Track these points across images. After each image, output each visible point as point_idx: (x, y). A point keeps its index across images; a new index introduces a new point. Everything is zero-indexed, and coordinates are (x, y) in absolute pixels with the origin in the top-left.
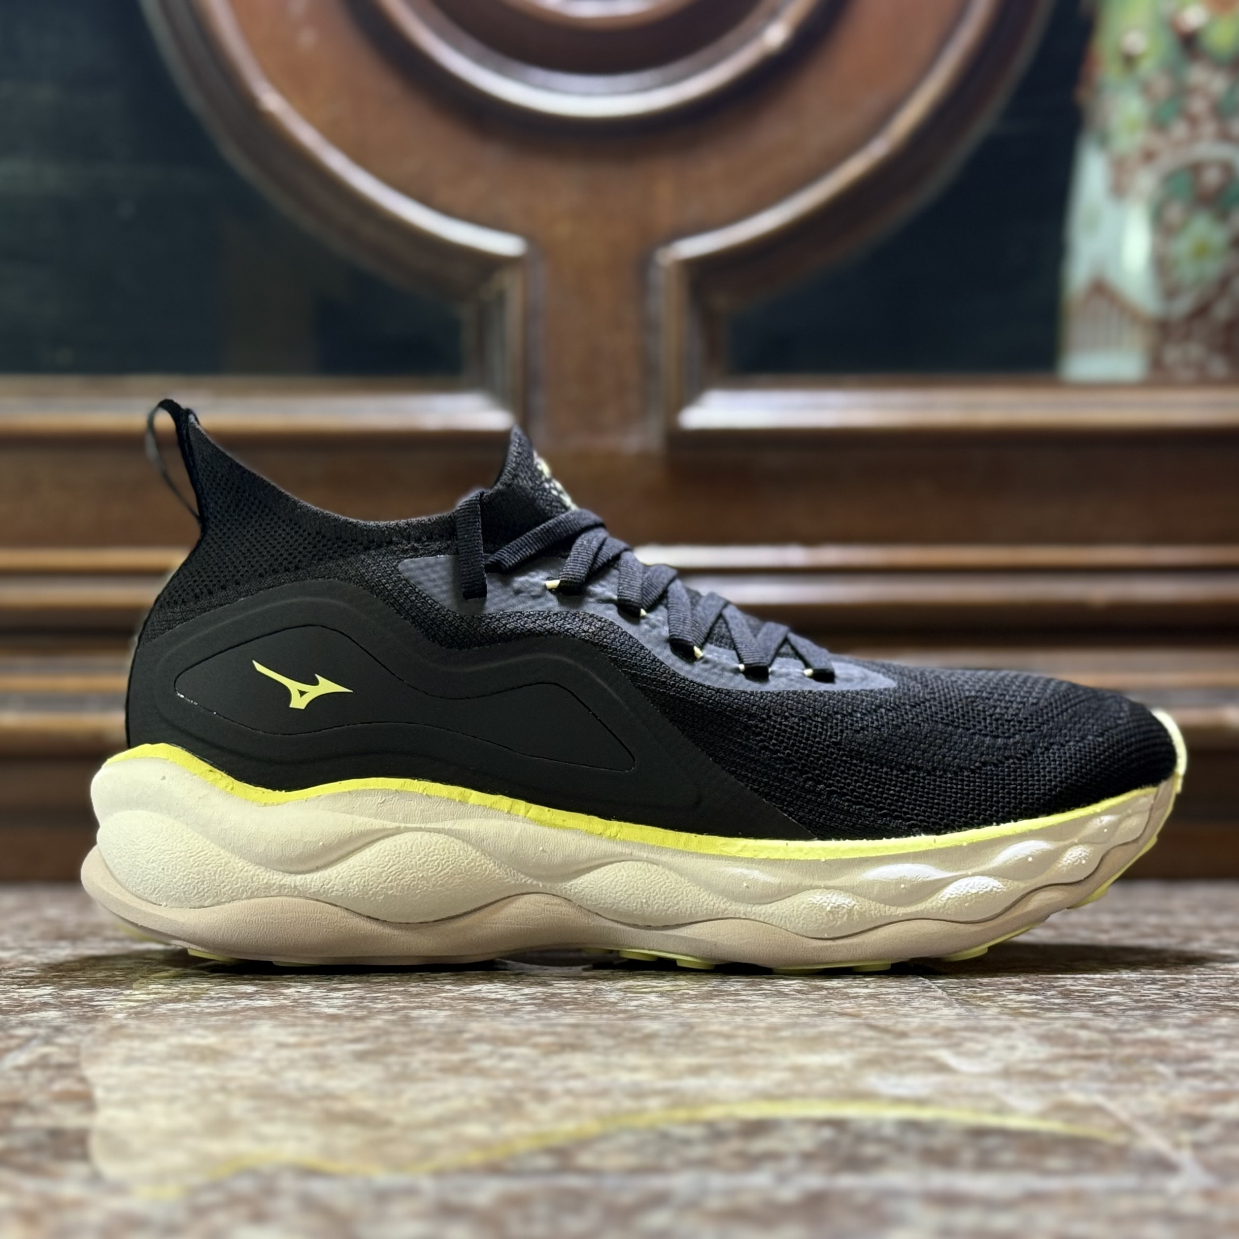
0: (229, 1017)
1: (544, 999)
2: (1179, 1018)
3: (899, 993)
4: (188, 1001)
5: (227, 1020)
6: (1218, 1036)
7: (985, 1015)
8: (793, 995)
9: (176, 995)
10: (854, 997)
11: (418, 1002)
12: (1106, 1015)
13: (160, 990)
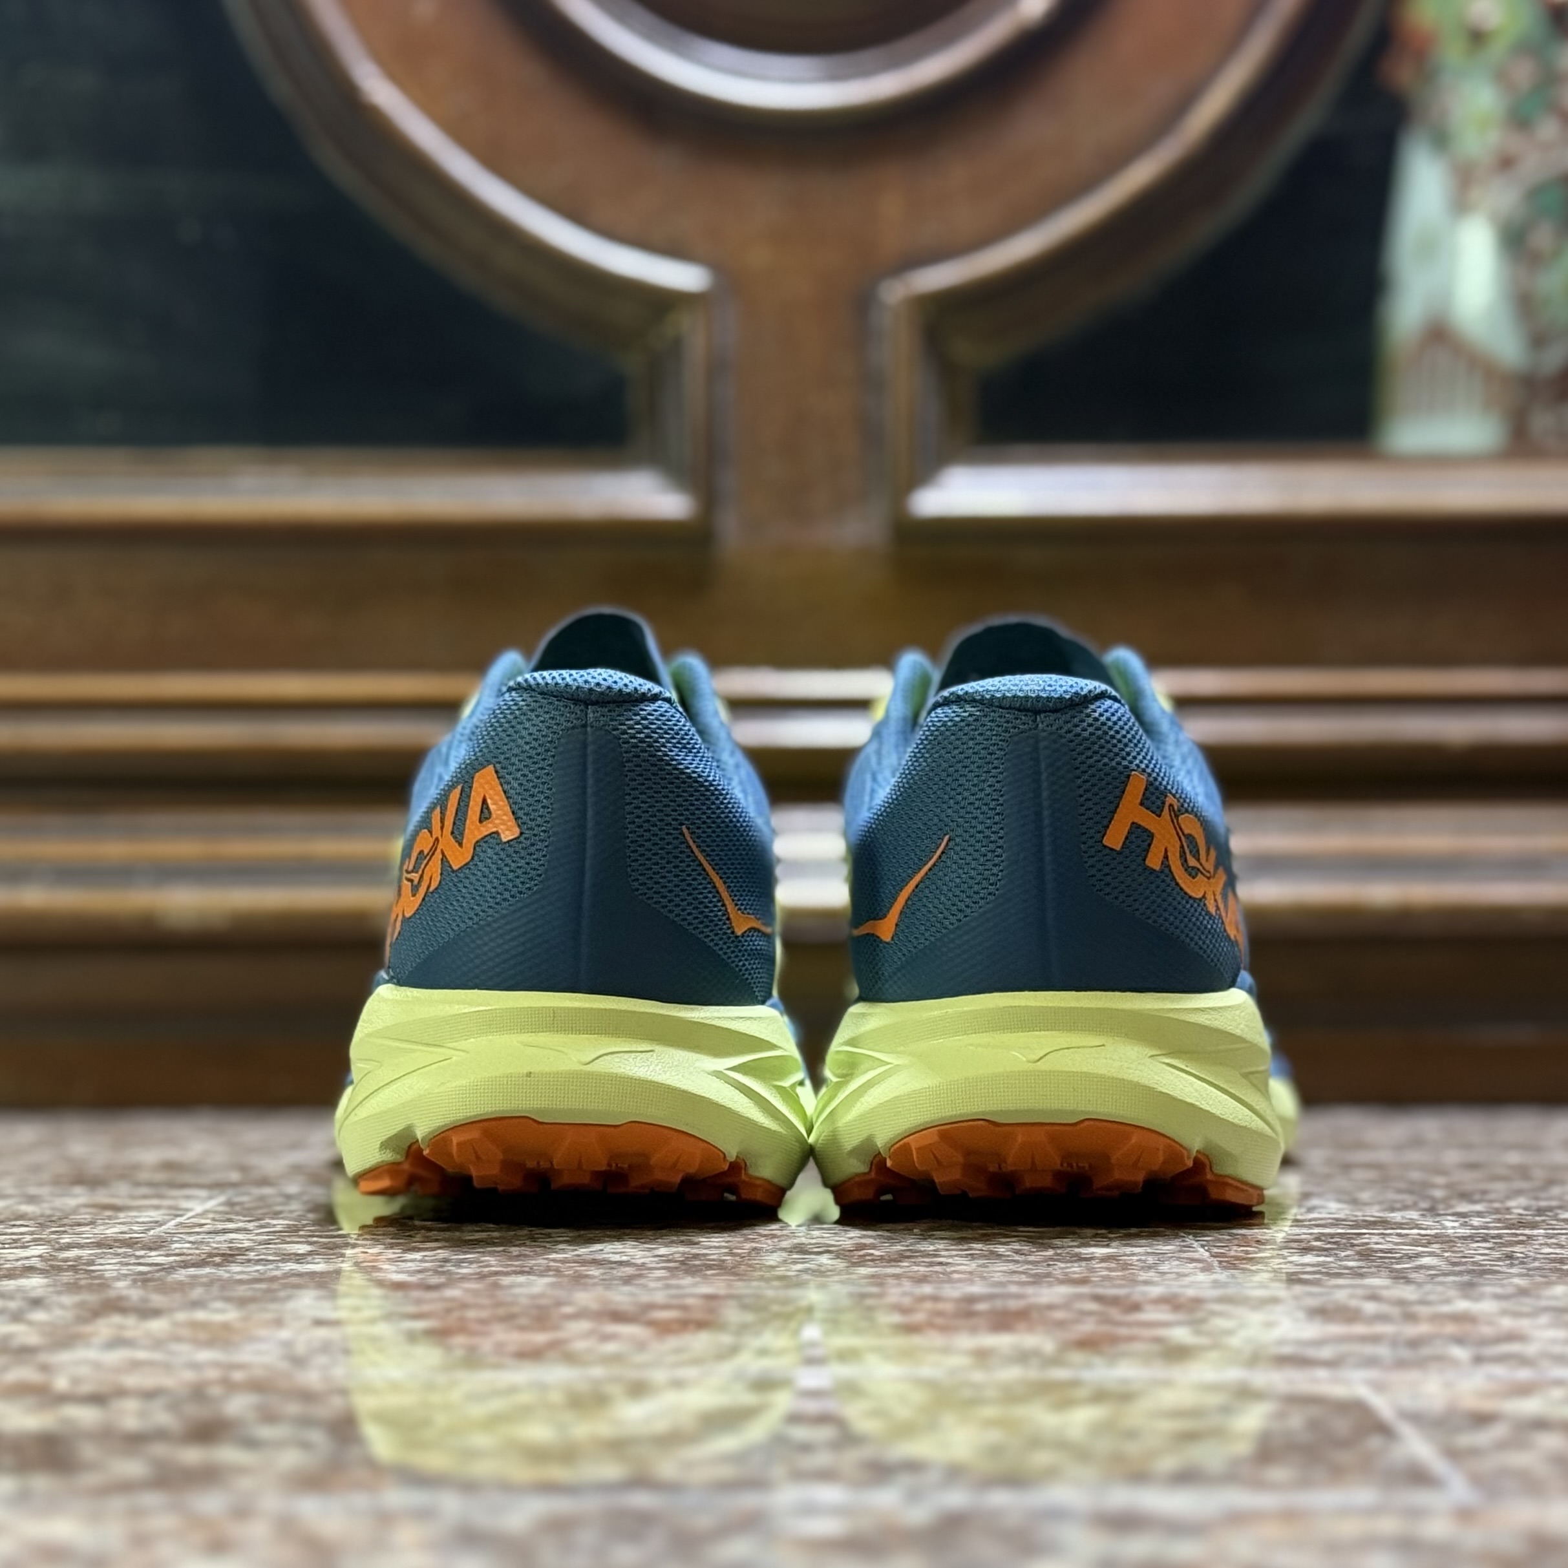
0: (263, 1286)
1: (682, 1263)
2: (1503, 1286)
3: (1148, 1254)
4: (218, 1265)
5: (260, 1289)
6: (1545, 1310)
7: (1251, 1281)
10: (1086, 1259)
12: (1409, 1282)
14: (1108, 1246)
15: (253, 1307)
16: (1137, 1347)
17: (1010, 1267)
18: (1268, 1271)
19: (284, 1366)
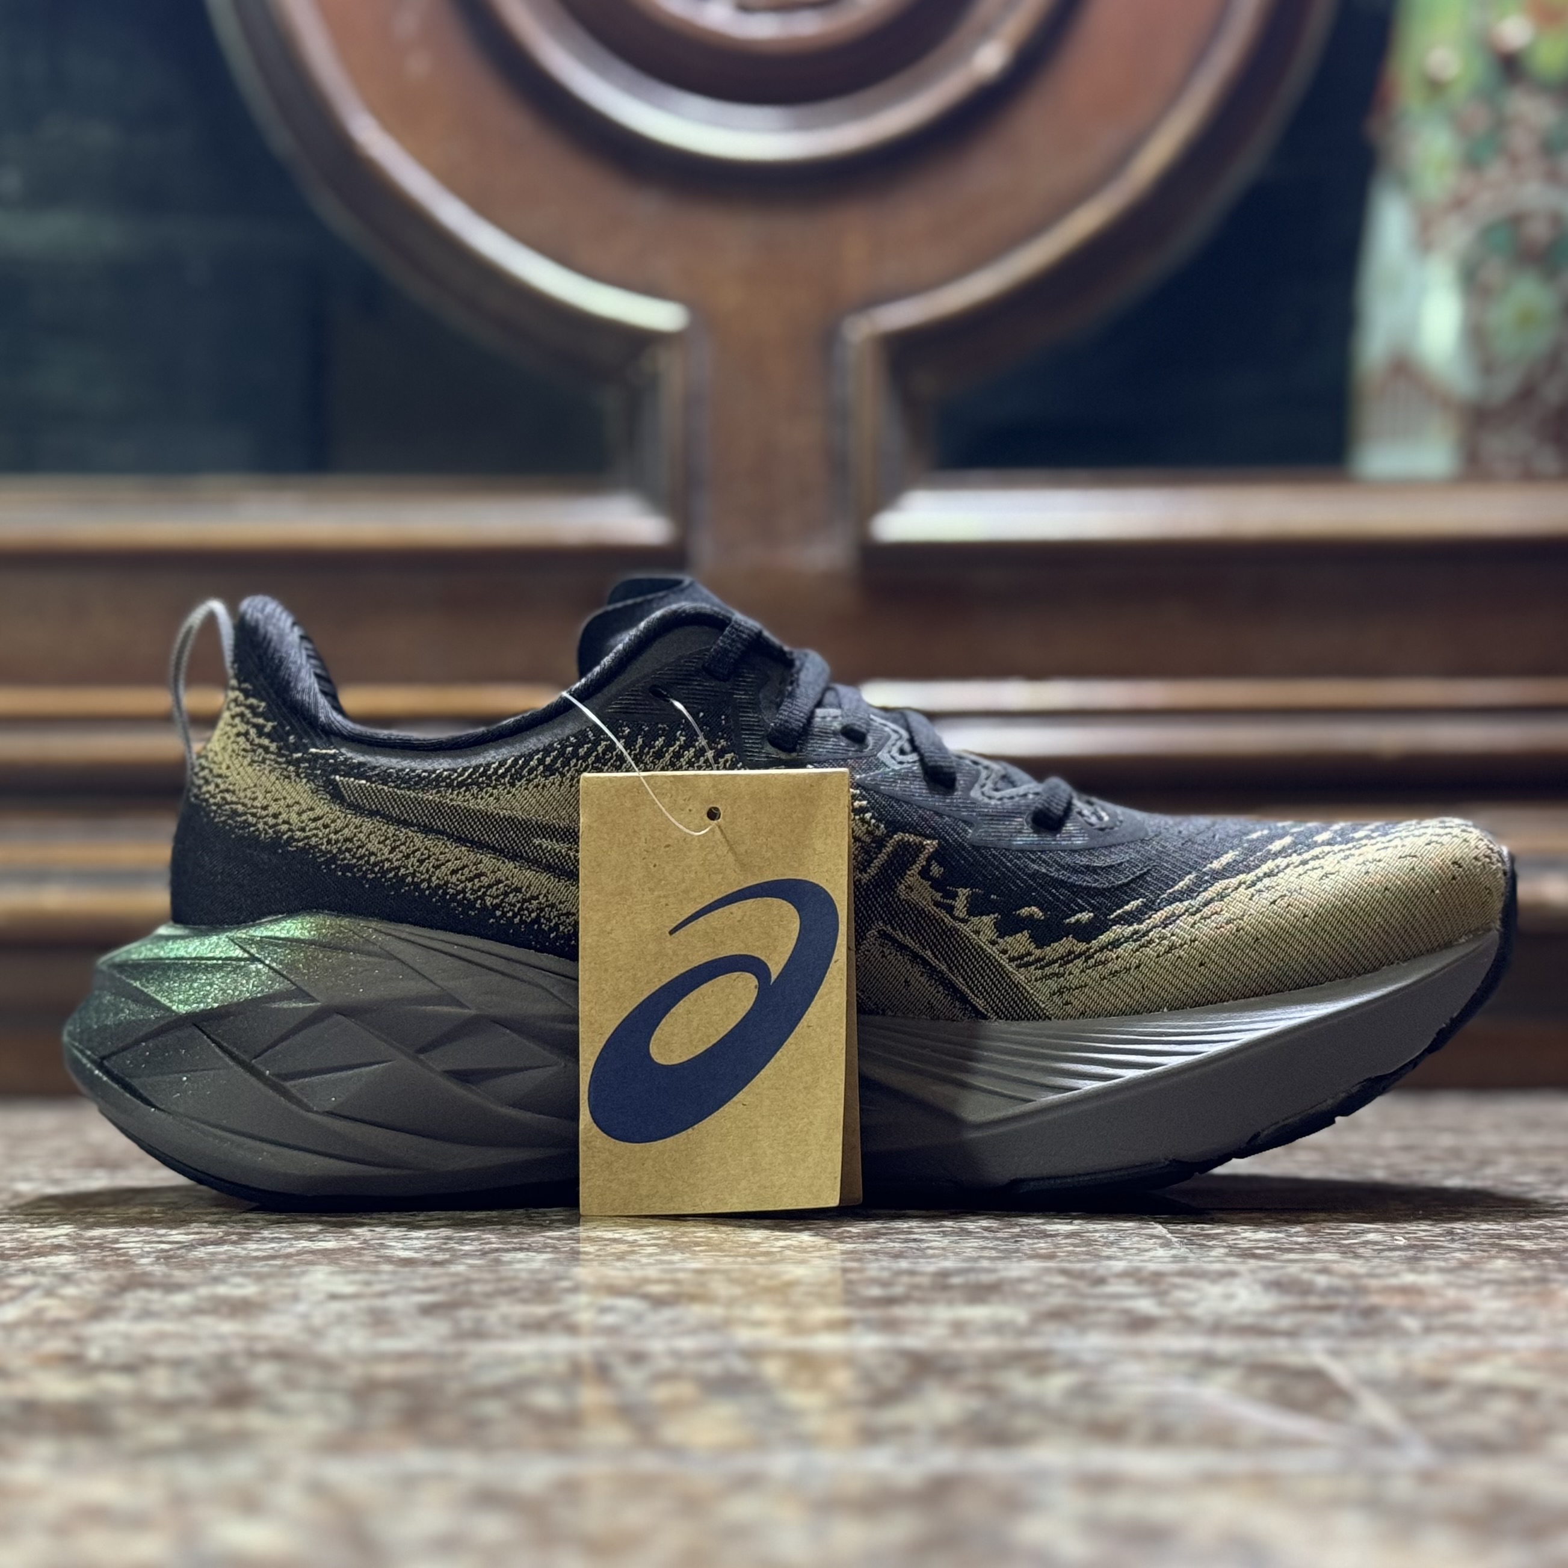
0: (279, 1262)
1: (672, 1240)
2: (1446, 1260)
3: (1109, 1231)
4: (234, 1243)
5: (276, 1265)
6: (1489, 1282)
7: (1209, 1256)
8: (978, 1232)
9: (221, 1234)
10: (1051, 1236)
11: (515, 1243)
12: (1357, 1256)
13: (203, 1230)
14: (1071, 1223)
15: (270, 1282)
16: (1105, 1317)
17: (981, 1243)
18: (1224, 1247)
19: (302, 1338)
